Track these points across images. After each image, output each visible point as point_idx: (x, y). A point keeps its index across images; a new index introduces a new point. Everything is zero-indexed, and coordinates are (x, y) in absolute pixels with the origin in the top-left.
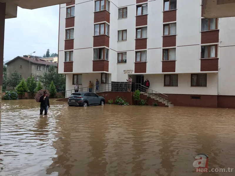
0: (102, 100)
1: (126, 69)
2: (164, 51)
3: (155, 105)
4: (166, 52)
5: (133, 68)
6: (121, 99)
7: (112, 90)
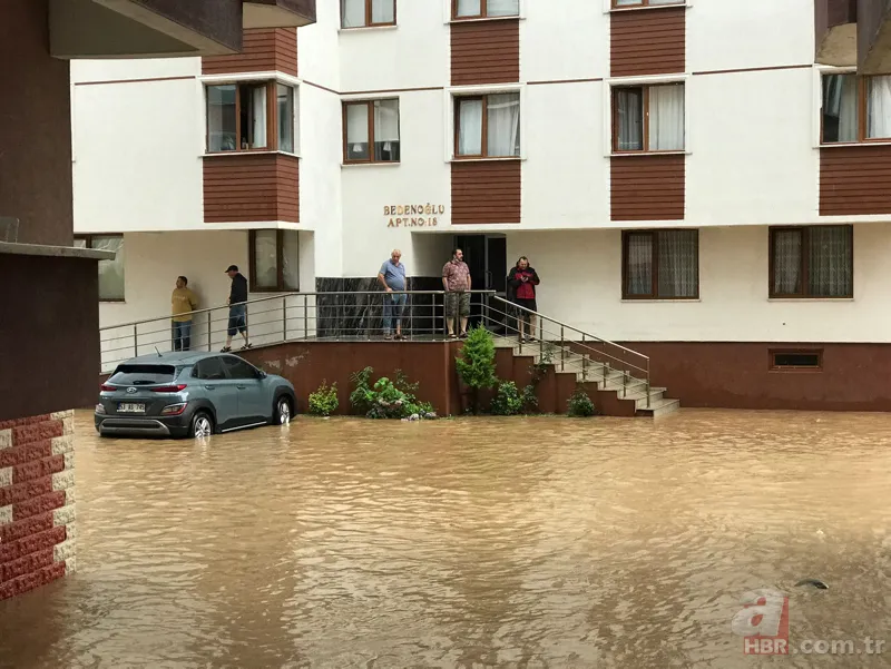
0: (284, 395)
1: (399, 201)
2: (621, 96)
3: (583, 412)
4: (629, 104)
5: (440, 191)
6: (391, 387)
7: (320, 334)
